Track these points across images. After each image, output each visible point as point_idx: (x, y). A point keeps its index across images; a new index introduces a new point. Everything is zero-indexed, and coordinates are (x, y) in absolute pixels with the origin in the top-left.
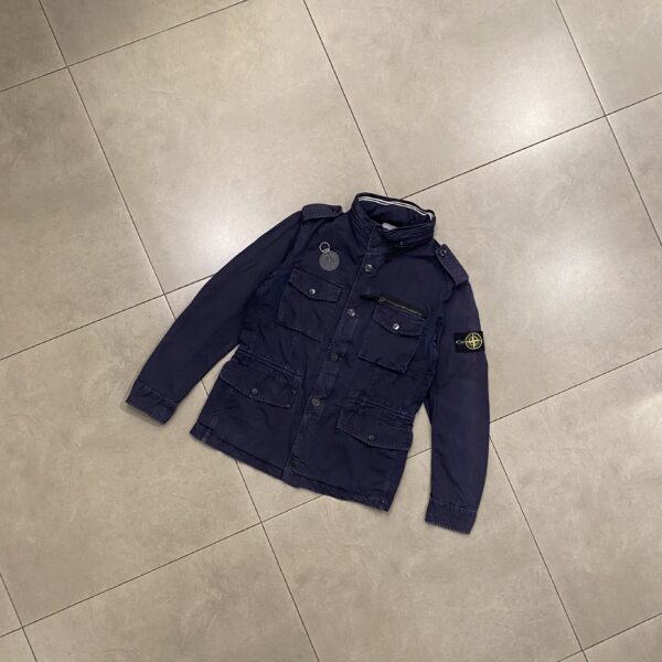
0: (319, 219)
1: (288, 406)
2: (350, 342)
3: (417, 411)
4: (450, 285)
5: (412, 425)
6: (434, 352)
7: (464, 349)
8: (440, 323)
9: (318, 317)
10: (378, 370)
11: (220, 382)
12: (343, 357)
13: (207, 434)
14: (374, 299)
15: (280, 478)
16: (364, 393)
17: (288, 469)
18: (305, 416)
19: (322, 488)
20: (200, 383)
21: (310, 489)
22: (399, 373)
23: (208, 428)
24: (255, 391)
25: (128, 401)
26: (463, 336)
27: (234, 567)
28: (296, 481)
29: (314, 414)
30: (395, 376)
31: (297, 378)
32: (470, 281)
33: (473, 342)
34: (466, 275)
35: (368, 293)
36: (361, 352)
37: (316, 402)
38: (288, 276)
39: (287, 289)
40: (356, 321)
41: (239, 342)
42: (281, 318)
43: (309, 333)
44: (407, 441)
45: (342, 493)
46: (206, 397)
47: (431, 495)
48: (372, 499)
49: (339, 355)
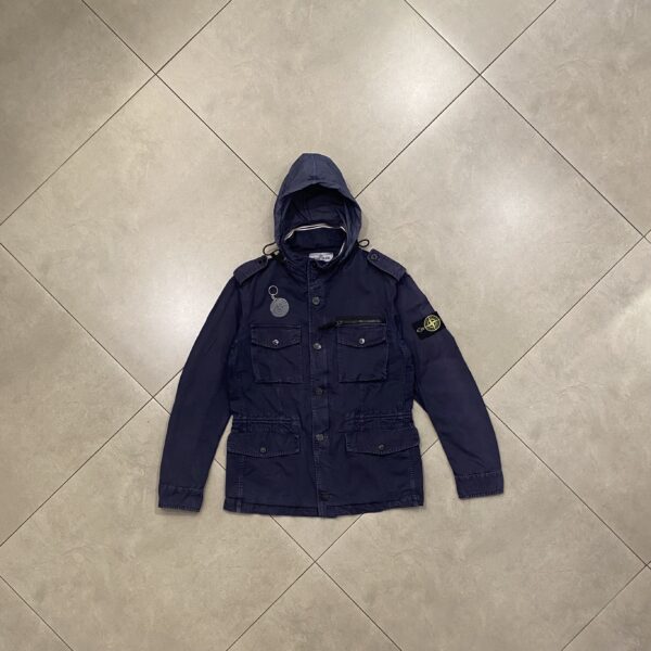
0: (253, 276)
1: (298, 451)
2: (327, 372)
3: (412, 407)
4: (393, 283)
5: (412, 421)
6: (405, 349)
7: (427, 334)
8: (398, 320)
9: (290, 362)
10: (362, 386)
11: (230, 455)
12: (327, 388)
13: (239, 503)
14: (331, 326)
15: (317, 516)
16: (358, 412)
17: (321, 505)
18: (316, 454)
19: (357, 509)
20: (215, 462)
21: (346, 514)
22: (382, 381)
23: (237, 498)
24: (263, 449)
25: (160, 506)
26: (421, 323)
27: (307, 610)
28: (332, 512)
29: (323, 448)
30: (379, 385)
31: (294, 423)
32: (409, 272)
33: (432, 324)
34: (402, 268)
35: (325, 323)
36: (340, 376)
37: (320, 437)
38: (250, 338)
39: (253, 350)
40: (325, 351)
41: (231, 413)
42: (258, 377)
43: (288, 379)
44: (415, 436)
45: (376, 506)
46: (223, 472)
47: (455, 474)
48: (404, 500)
49: (323, 387)
